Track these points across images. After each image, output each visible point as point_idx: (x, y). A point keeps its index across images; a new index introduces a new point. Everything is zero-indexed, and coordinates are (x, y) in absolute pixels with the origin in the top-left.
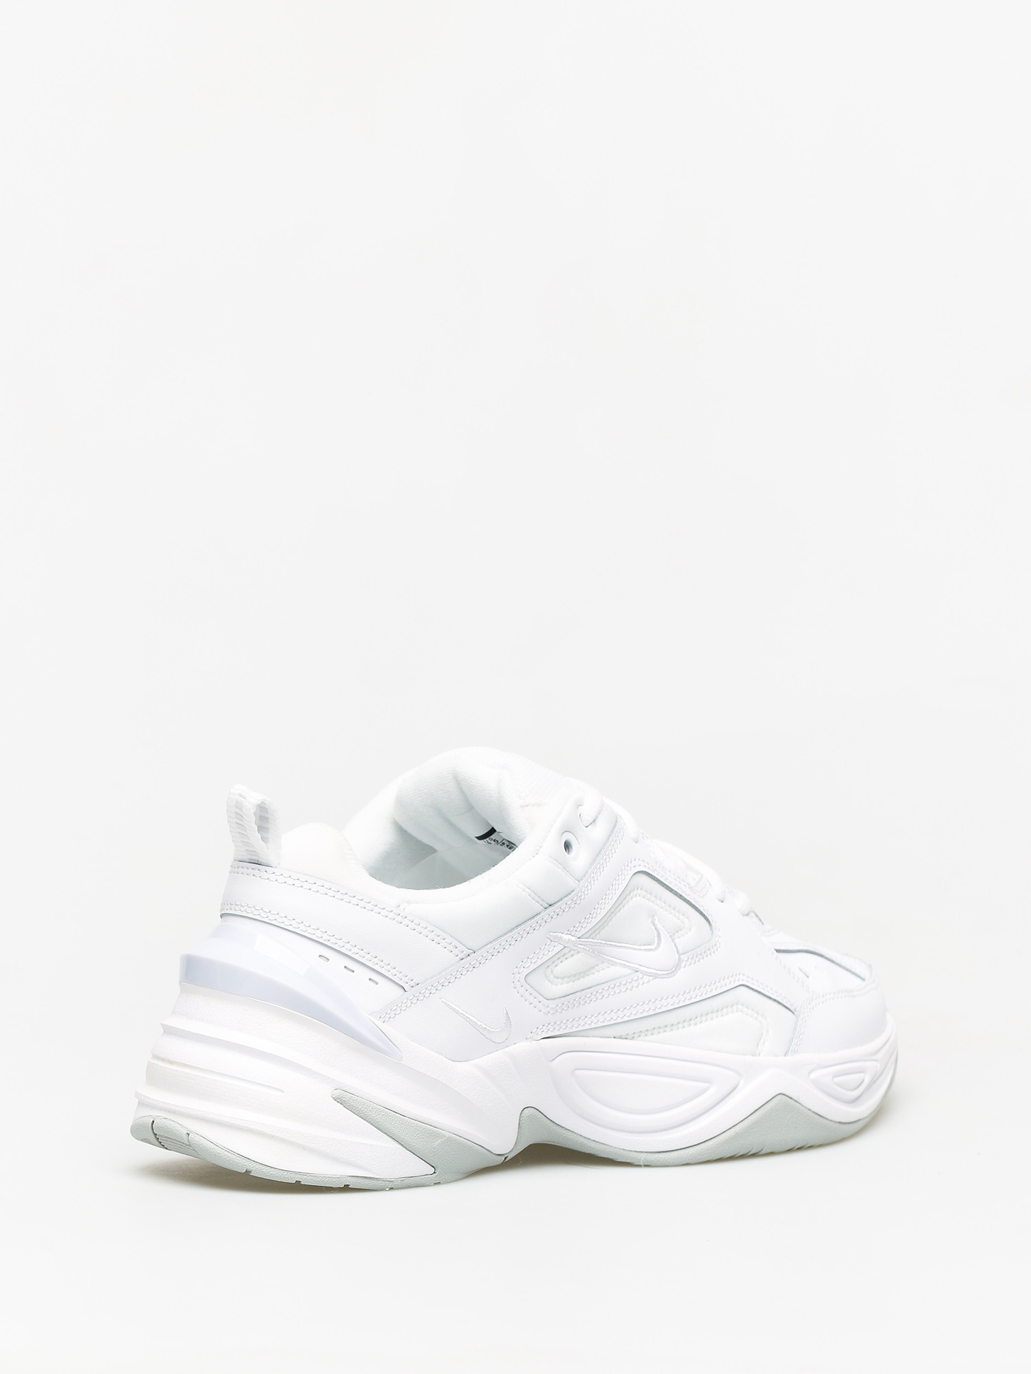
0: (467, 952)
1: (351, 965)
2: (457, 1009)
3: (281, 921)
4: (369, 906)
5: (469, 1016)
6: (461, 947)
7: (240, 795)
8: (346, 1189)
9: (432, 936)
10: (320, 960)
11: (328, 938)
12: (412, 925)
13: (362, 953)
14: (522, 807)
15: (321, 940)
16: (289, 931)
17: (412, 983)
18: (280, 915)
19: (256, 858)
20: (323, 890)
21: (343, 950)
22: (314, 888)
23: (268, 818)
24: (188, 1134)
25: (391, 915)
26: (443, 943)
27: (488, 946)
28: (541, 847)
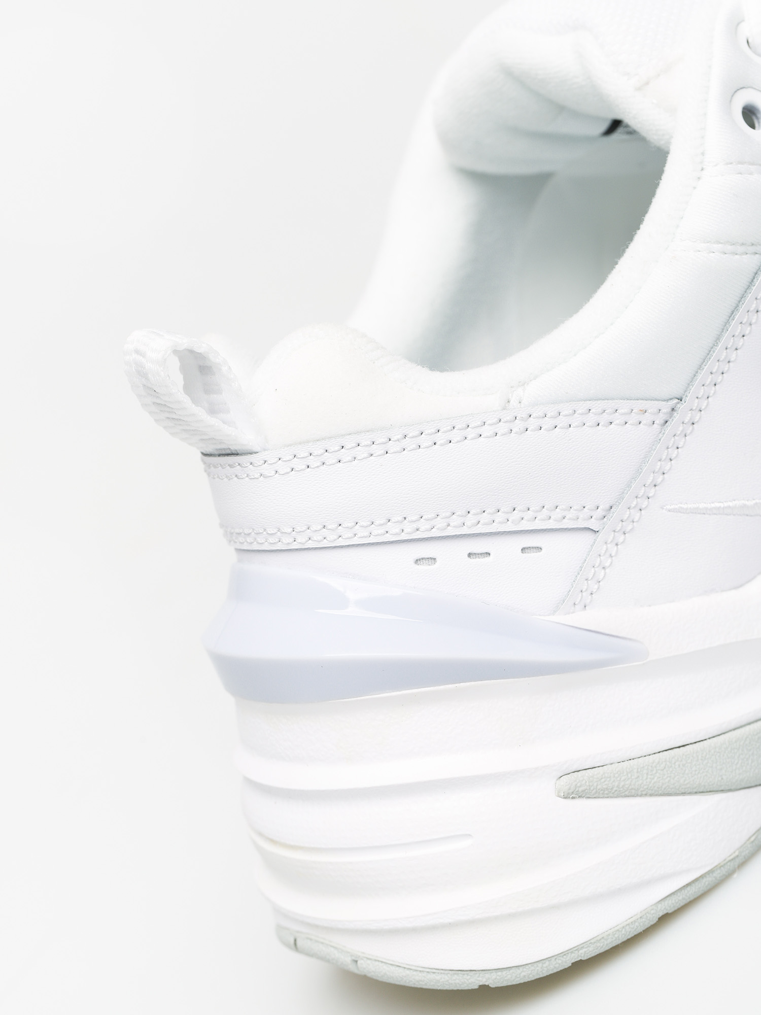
0: (666, 407)
1: (478, 546)
2: (702, 506)
3: (320, 538)
4: (456, 435)
5: (726, 504)
6: (652, 406)
7: (137, 352)
8: (665, 919)
9: (591, 419)
10: (423, 567)
11: (415, 526)
12: (547, 423)
13: (485, 518)
14: (639, 89)
15: (404, 537)
16: (342, 547)
17: (600, 512)
18: (314, 528)
19: (223, 446)
20: (361, 452)
21: (450, 532)
22: (345, 455)
23: (211, 367)
24: (356, 962)
25: (502, 428)
26: (618, 419)
27: (699, 377)
28: (703, 154)
